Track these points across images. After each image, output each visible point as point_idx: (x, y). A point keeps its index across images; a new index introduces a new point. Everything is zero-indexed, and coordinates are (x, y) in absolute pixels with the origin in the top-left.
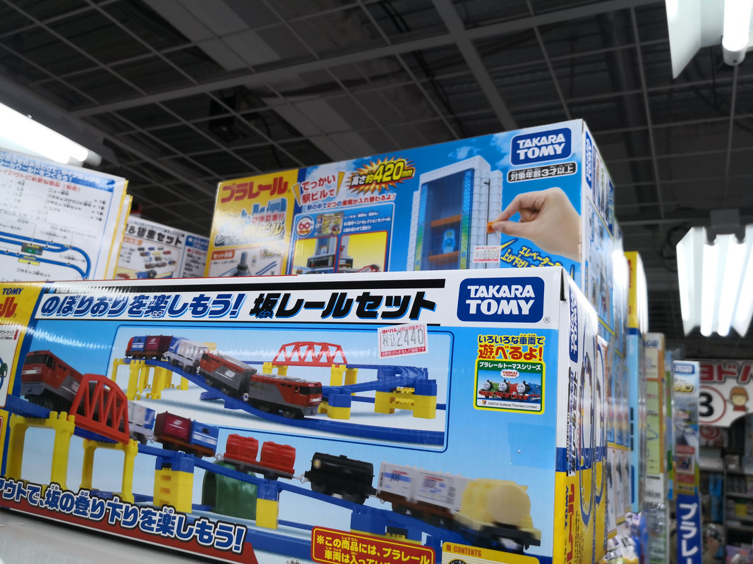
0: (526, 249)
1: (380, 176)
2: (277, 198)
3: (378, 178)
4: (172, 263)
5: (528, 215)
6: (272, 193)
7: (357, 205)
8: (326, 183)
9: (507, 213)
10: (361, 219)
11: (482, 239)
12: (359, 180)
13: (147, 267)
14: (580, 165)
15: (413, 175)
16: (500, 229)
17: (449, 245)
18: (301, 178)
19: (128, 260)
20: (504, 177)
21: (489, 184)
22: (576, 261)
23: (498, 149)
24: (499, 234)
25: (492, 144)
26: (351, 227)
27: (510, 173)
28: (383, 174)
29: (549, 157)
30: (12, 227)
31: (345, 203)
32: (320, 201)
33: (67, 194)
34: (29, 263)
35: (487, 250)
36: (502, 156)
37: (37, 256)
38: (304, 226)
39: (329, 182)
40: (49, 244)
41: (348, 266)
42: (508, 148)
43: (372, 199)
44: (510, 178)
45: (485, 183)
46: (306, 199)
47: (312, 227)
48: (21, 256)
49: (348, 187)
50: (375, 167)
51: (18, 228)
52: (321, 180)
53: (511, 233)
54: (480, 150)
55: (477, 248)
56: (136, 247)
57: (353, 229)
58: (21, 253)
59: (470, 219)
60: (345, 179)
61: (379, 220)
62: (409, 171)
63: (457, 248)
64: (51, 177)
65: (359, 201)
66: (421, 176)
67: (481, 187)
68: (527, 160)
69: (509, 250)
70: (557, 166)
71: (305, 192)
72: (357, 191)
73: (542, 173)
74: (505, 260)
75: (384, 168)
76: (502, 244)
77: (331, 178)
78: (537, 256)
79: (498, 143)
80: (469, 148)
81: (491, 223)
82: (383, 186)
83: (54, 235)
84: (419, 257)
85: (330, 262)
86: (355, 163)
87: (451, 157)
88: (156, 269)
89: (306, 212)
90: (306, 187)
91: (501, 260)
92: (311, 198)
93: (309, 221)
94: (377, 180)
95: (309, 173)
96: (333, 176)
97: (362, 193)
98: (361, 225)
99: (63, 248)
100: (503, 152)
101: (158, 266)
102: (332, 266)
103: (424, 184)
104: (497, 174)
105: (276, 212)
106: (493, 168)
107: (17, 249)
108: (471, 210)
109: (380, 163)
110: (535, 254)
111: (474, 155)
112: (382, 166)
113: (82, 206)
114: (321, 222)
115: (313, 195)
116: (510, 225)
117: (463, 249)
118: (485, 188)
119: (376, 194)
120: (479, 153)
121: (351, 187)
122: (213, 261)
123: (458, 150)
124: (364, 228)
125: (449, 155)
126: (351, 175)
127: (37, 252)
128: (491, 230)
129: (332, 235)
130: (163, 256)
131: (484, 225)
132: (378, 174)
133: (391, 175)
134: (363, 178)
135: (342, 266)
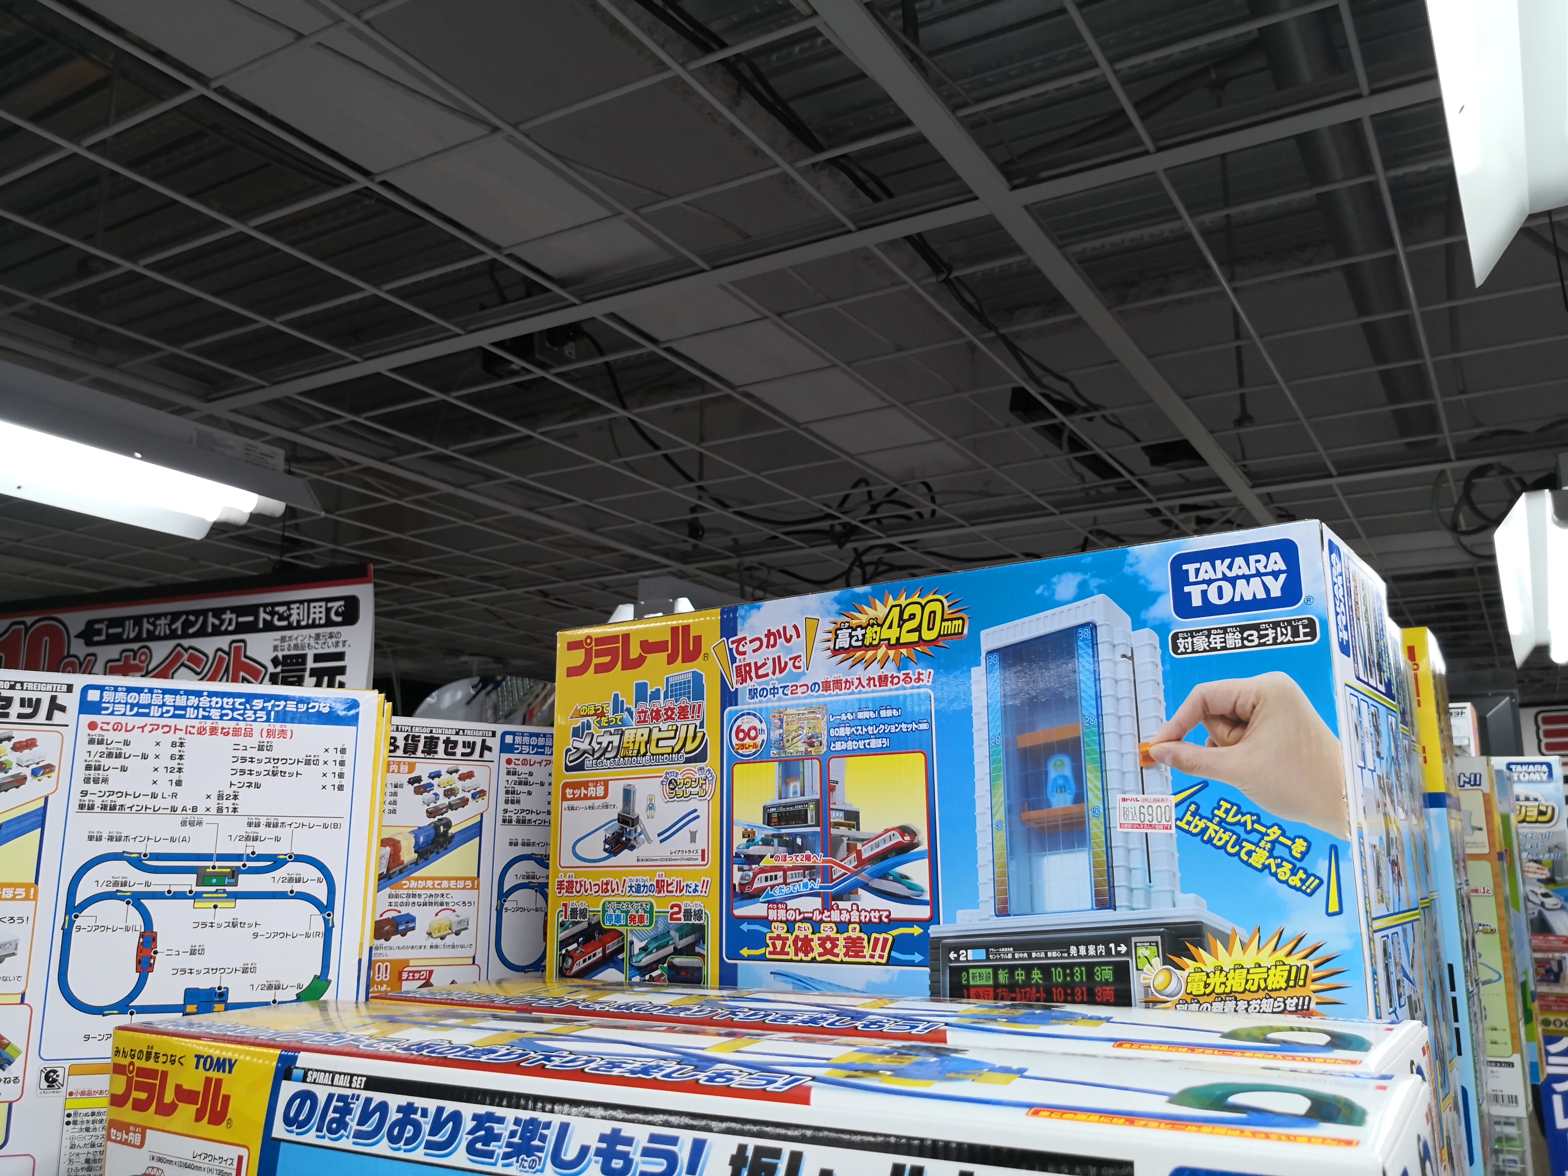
0: (1229, 806)
1: (895, 631)
2: (682, 671)
3: (892, 634)
4: (479, 794)
5: (1222, 730)
6: (671, 660)
7: (853, 693)
8: (781, 641)
9: (1178, 724)
10: (865, 723)
11: (1132, 781)
12: (851, 637)
13: (430, 814)
14: (1325, 624)
15: (966, 631)
16: (1168, 759)
17: (1062, 789)
18: (728, 628)
19: (392, 807)
20: (1163, 646)
21: (1132, 658)
22: (1340, 837)
23: (1142, 581)
24: (1166, 770)
25: (1127, 570)
26: (846, 739)
27: (1175, 637)
28: (900, 626)
29: (1255, 604)
30: (173, 840)
31: (826, 686)
32: (774, 680)
33: (270, 748)
34: (215, 907)
35: (1146, 805)
36: (1154, 597)
37: (228, 889)
38: (747, 734)
39: (788, 640)
40: (249, 859)
41: (850, 827)
42: (1163, 580)
43: (883, 680)
44: (1176, 648)
45: (1124, 656)
46: (743, 673)
47: (762, 737)
48: (197, 896)
49: (829, 653)
50: (880, 611)
51: (184, 840)
52: (769, 634)
53: (1191, 769)
54: (1103, 581)
55: (1124, 800)
56: (404, 778)
57: (850, 745)
58: (196, 889)
59: (1101, 734)
60: (821, 635)
61: (904, 726)
62: (956, 622)
63: (1080, 798)
64: (233, 719)
65: (856, 682)
66: (983, 633)
67: (1116, 664)
68: (1208, 609)
69: (1193, 808)
70: (1275, 625)
71: (740, 660)
72: (849, 662)
73: (1243, 639)
74: (1186, 827)
75: (902, 613)
76: (1175, 794)
77: (791, 631)
78: (1253, 822)
79: (1142, 568)
80: (1078, 578)
81: (1147, 744)
82: (904, 651)
83: (255, 839)
84: (1001, 814)
85: (811, 814)
86: (837, 600)
87: (1041, 595)
88: (450, 815)
89: (745, 704)
90: (741, 649)
91: (1177, 827)
92: (753, 674)
93: (756, 723)
94: (889, 640)
95: (744, 618)
96: (795, 627)
97: (860, 667)
98: (868, 736)
99: (276, 862)
100: (1153, 588)
101: (451, 807)
102: (817, 825)
103: (990, 653)
104: (1147, 638)
105: (684, 701)
106: (1138, 624)
107: (188, 882)
108: (1099, 716)
109: (891, 602)
110: (1248, 818)
111: (1092, 594)
112: (897, 610)
113: (301, 767)
114: (781, 727)
115: (757, 668)
116: (1187, 750)
117: (1093, 799)
118: (1124, 667)
119: (890, 669)
120: (1101, 589)
121: (836, 652)
122: (566, 804)
123: (1055, 580)
124: (875, 743)
125: (1038, 591)
126: (832, 627)
127: (227, 881)
128: (1147, 759)
129: (808, 756)
130: (459, 785)
131: (1131, 747)
132: (890, 627)
133: (918, 629)
134: (859, 632)
135: (838, 825)
